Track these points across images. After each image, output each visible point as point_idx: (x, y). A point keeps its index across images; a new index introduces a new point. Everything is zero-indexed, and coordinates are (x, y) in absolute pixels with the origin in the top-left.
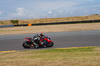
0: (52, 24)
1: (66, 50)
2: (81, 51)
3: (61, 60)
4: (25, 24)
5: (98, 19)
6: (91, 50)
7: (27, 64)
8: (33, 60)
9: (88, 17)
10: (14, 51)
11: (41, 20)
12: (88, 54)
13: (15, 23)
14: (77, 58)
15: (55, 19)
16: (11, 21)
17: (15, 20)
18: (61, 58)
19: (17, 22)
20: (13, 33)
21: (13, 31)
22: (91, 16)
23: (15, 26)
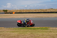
0: (27, 13)
1: (33, 28)
2: (41, 29)
3: (29, 34)
4: (11, 12)
5: (52, 11)
6: (47, 29)
7: (9, 36)
8: (13, 34)
9: (47, 10)
10: (3, 28)
11: (20, 10)
12: (45, 32)
13: (6, 12)
14: (38, 33)
15: (28, 10)
16: (3, 10)
17: (6, 10)
18: (30, 33)
19: (6, 11)
20: (4, 17)
21: (4, 16)
22: (49, 9)
23: (5, 13)
